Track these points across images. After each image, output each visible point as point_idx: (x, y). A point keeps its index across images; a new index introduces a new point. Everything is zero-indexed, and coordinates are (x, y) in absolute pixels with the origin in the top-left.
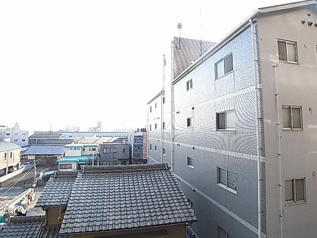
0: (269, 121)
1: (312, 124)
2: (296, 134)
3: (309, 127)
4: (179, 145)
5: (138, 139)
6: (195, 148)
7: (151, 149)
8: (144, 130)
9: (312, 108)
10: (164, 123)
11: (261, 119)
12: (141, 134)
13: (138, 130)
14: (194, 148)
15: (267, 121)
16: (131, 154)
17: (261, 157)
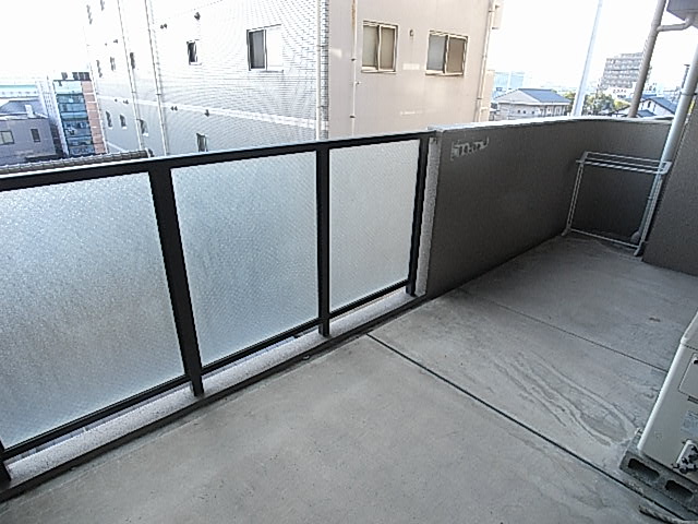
0: (339, 53)
1: (411, 62)
2: (384, 79)
3: (406, 66)
4: (176, 109)
5: (71, 101)
6: (210, 112)
7: (110, 125)
8: (83, 77)
9: (414, 32)
10: (132, 55)
11: (325, 47)
12: (77, 87)
13: (65, 76)
14: (207, 114)
15: (336, 52)
16: (57, 142)
17: (323, 123)
